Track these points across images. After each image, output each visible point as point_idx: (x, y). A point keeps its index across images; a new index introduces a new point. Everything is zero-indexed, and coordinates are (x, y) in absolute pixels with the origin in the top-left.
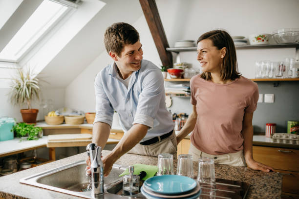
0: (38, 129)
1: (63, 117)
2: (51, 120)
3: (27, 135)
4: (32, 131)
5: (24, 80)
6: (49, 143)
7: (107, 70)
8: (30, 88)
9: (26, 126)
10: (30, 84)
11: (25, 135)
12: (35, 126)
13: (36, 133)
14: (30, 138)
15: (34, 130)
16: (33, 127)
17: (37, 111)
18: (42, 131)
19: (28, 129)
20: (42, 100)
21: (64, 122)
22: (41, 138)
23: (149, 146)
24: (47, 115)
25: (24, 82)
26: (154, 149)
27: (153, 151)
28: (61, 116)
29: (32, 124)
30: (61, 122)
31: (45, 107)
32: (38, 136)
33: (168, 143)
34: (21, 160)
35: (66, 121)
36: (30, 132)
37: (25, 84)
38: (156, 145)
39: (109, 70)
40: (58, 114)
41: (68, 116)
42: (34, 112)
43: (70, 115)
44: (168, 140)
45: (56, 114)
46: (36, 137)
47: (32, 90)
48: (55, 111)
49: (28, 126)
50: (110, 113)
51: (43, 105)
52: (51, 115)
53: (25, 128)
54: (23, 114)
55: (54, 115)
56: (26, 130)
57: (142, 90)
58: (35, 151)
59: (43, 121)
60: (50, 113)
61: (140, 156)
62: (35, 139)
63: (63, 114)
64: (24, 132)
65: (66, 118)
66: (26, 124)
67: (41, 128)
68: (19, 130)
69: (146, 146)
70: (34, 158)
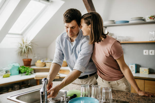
0: (31, 69)
1: (45, 63)
2: (38, 65)
3: (25, 72)
4: (27, 70)
5: (24, 43)
6: (36, 77)
7: (64, 34)
8: (27, 48)
9: (24, 68)
10: (28, 45)
11: (24, 72)
12: (30, 68)
13: (30, 72)
14: (26, 74)
15: (29, 70)
16: (28, 68)
17: (31, 60)
18: (33, 70)
19: (25, 69)
20: (35, 54)
21: (45, 66)
22: (33, 74)
23: (83, 80)
24: (36, 62)
25: (24, 44)
26: (85, 81)
27: (85, 82)
28: (44, 62)
29: (28, 67)
30: (44, 66)
31: (36, 57)
32: (31, 73)
33: (94, 78)
34: (22, 86)
35: (46, 65)
36: (27, 71)
37: (24, 46)
38: (87, 79)
39: (65, 35)
40: (42, 62)
41: (48, 62)
42: (29, 60)
43: (49, 62)
44: (94, 77)
45: (41, 61)
46: (30, 74)
47: (28, 49)
48: (40, 60)
49: (26, 68)
50: (62, 59)
51: (34, 57)
52: (38, 62)
53: (24, 69)
54: (24, 61)
55: (40, 62)
56: (25, 70)
57: (81, 51)
58: (29, 81)
59: (34, 65)
60: (38, 61)
61: (78, 85)
62: (29, 75)
63: (45, 61)
64: (24, 71)
65: (46, 63)
66: (25, 67)
67: (33, 69)
68: (21, 70)
69: (81, 80)
70: (29, 84)
